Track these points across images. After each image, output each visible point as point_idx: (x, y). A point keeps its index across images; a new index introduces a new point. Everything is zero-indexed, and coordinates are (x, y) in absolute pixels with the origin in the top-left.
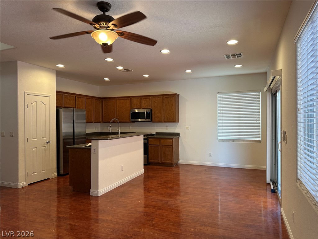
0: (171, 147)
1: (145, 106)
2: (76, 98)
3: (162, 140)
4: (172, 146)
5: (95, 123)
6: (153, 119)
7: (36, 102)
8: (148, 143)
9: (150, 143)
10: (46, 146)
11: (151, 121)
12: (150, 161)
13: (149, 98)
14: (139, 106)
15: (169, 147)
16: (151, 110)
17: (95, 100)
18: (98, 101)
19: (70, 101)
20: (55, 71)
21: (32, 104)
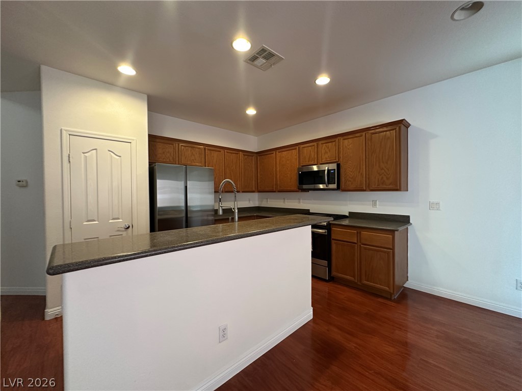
0: (388, 253)
1: (326, 159)
2: (206, 151)
3: (364, 233)
4: (393, 249)
5: (243, 192)
6: (343, 185)
7: (97, 152)
8: (330, 237)
9: (333, 236)
10: (124, 234)
11: (338, 188)
12: (334, 273)
13: (335, 141)
14: (315, 158)
15: (382, 251)
16: (338, 166)
17: (244, 155)
18: (250, 157)
19: (194, 155)
20: (146, 97)
21: (83, 153)
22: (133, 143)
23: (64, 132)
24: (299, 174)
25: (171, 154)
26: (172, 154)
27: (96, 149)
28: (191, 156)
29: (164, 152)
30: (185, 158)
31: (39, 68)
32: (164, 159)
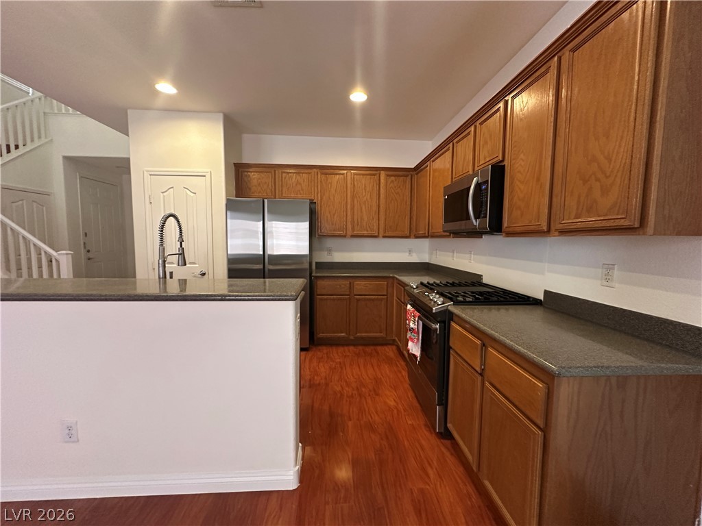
2: (319, 176)
7: (174, 190)
17: (388, 175)
18: (402, 178)
19: (300, 184)
20: (221, 116)
21: (163, 193)
22: (208, 176)
23: (145, 172)
24: (445, 199)
25: (268, 186)
26: (270, 186)
27: (172, 188)
28: (296, 185)
29: (259, 184)
30: (288, 189)
31: (127, 113)
32: (259, 192)
